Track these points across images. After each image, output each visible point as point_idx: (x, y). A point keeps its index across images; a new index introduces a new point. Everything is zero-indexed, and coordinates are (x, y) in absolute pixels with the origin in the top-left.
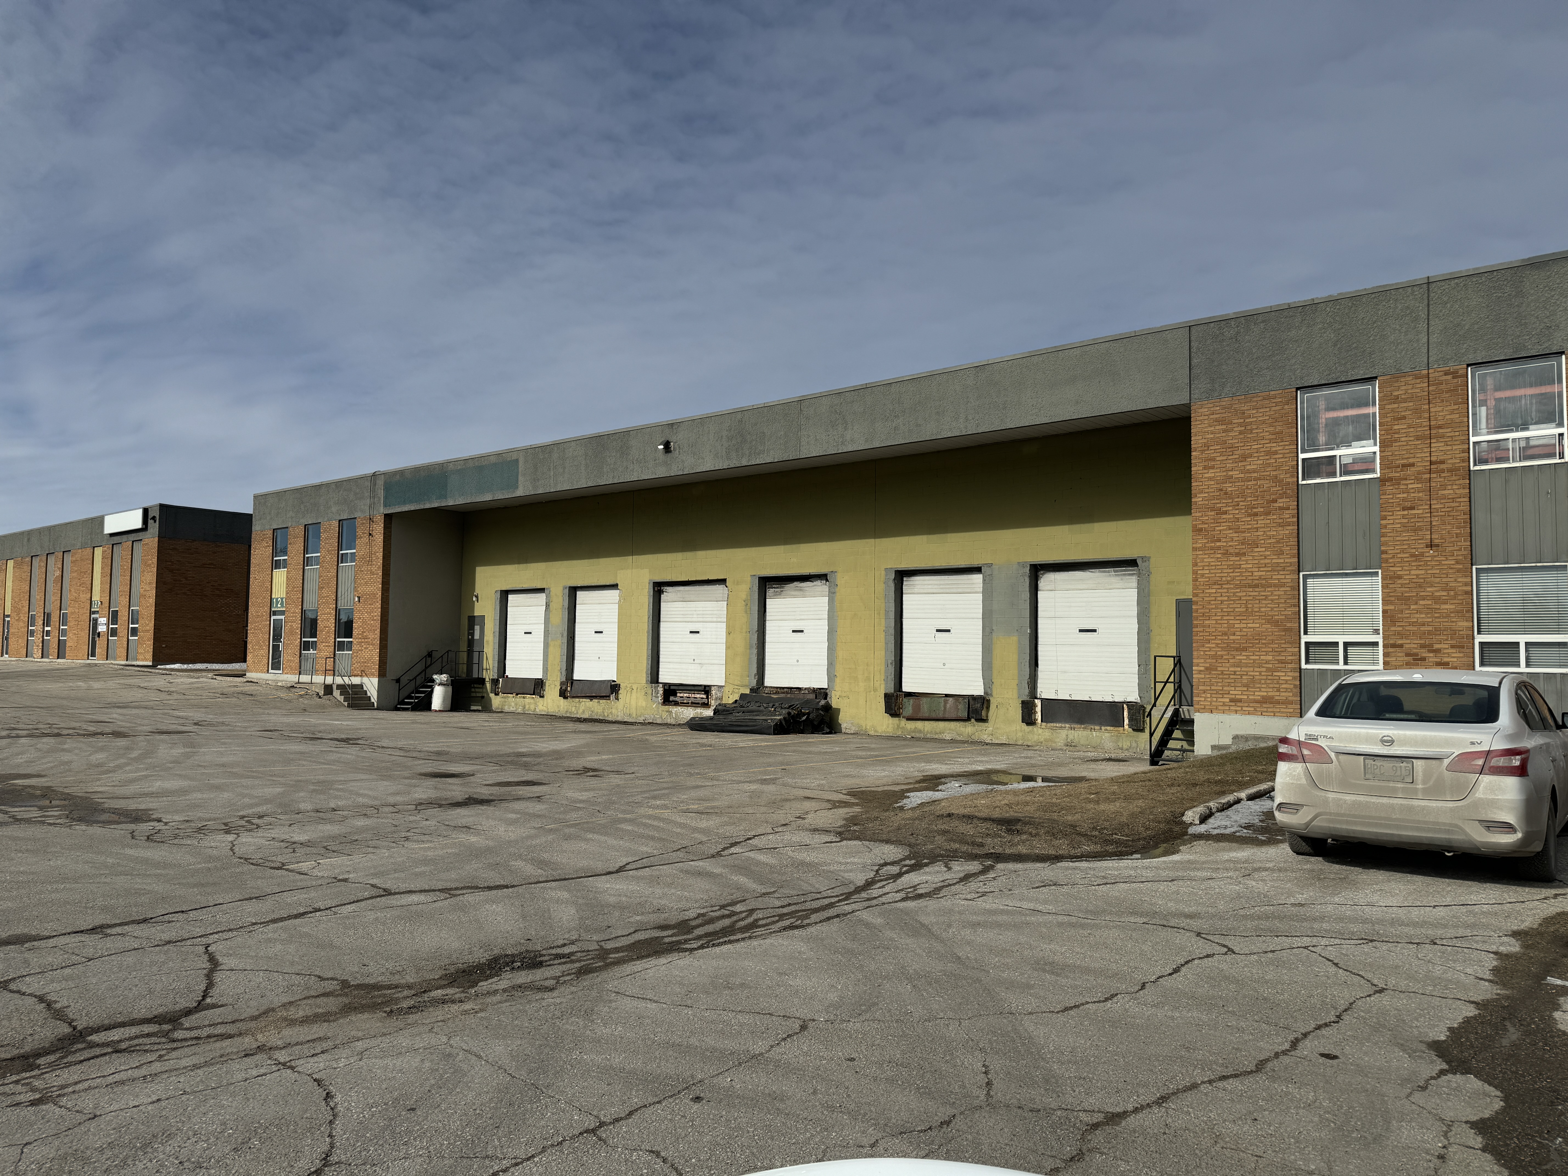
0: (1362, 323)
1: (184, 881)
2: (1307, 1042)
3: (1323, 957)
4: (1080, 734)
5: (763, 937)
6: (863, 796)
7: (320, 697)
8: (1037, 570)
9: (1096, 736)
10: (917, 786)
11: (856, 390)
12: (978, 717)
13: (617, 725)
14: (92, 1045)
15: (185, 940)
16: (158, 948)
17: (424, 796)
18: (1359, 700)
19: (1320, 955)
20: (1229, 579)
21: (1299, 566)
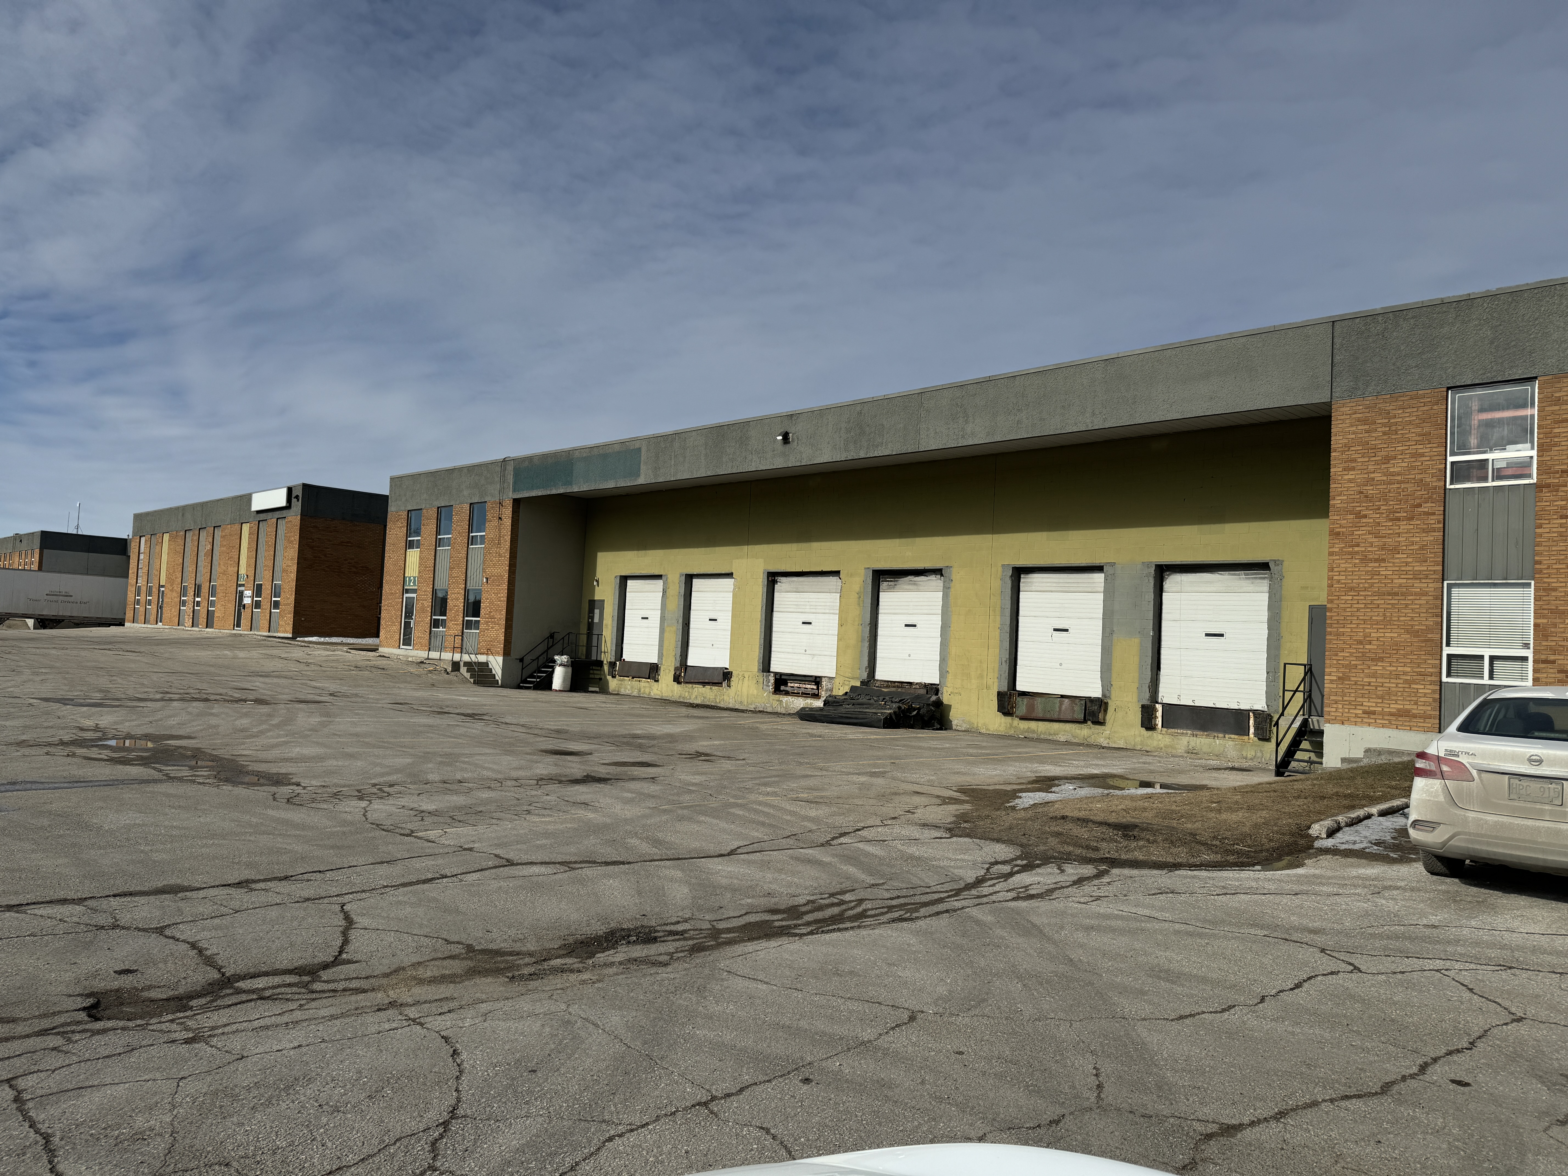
0: (1523, 320)
1: (321, 843)
2: (1437, 1067)
3: (1457, 981)
4: (1202, 742)
5: (872, 927)
6: (973, 794)
7: (448, 673)
8: (1163, 571)
9: (1219, 744)
10: (1029, 786)
11: (979, 383)
12: (1095, 720)
13: (729, 712)
14: (240, 991)
15: (322, 898)
16: (297, 904)
17: (545, 772)
18: (1505, 716)
19: (1453, 979)
20: (1366, 585)
21: (1443, 575)
